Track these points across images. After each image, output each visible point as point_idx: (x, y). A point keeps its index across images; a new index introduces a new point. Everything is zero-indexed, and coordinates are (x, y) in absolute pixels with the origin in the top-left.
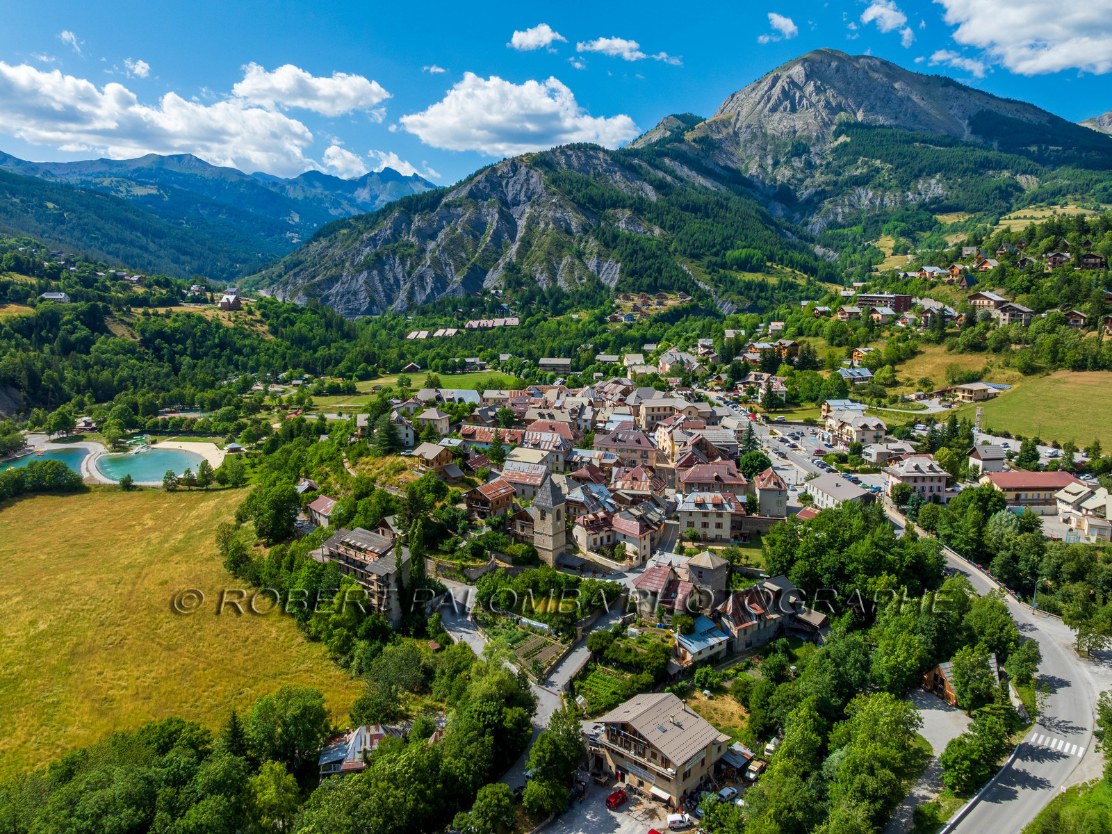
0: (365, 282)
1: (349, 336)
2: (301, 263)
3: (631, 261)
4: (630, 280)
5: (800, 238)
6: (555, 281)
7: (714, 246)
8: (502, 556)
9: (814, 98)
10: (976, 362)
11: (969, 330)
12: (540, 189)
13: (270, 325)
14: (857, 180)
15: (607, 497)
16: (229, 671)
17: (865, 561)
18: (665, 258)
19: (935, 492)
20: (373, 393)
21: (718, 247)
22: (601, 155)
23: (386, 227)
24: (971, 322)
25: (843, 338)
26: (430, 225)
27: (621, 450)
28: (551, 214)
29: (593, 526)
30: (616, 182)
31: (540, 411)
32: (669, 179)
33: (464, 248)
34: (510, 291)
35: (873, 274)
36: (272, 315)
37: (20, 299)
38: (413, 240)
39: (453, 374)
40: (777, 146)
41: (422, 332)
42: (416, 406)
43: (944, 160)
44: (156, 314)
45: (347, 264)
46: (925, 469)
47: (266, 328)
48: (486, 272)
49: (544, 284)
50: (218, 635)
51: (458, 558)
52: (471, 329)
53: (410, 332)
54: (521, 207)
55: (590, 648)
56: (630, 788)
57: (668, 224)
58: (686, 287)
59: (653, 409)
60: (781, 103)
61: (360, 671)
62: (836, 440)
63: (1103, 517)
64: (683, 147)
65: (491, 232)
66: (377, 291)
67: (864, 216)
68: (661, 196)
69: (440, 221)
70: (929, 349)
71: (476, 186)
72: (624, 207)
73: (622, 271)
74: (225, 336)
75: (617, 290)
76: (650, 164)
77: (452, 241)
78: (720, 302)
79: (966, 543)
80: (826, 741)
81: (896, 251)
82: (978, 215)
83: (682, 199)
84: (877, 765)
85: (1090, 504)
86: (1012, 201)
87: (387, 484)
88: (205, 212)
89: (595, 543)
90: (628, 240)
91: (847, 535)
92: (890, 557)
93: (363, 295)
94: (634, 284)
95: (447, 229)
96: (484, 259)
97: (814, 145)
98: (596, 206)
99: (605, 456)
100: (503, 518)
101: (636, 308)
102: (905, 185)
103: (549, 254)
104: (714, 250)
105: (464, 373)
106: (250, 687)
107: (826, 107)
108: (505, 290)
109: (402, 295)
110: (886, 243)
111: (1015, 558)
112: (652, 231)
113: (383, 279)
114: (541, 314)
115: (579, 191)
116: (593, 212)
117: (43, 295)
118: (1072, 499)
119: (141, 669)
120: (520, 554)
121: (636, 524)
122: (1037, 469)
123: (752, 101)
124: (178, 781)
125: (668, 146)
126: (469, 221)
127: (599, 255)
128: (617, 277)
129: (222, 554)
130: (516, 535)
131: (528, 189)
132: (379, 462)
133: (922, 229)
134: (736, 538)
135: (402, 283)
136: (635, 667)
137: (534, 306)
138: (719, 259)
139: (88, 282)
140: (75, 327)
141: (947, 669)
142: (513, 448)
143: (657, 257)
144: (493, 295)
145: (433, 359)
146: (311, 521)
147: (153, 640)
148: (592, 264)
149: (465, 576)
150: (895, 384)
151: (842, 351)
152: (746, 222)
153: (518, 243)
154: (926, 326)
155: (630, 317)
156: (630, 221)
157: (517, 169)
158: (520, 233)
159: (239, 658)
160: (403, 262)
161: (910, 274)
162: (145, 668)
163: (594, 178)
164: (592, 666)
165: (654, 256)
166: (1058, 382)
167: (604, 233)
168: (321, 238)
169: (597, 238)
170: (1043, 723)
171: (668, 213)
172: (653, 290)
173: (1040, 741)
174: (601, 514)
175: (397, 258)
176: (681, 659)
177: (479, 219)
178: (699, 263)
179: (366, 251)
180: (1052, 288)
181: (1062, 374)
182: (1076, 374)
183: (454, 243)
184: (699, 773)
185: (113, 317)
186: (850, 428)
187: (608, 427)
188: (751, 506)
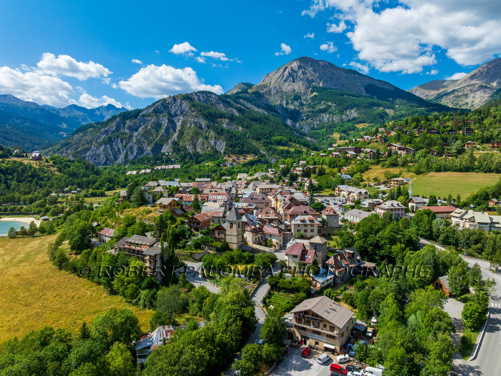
0: (104, 150)
1: (98, 173)
2: (69, 143)
3: (230, 141)
4: (230, 149)
5: (300, 134)
6: (196, 149)
7: (266, 135)
8: (211, 248)
9: (302, 77)
10: (395, 171)
11: (390, 158)
12: (187, 109)
13: (57, 167)
14: (322, 111)
15: (256, 220)
16: (65, 313)
17: (388, 239)
18: (245, 139)
21: (267, 135)
22: (213, 96)
23: (113, 125)
24: (390, 155)
25: (335, 164)
26: (135, 125)
27: (256, 203)
28: (192, 120)
29: (255, 231)
30: (220, 108)
31: (211, 190)
32: (243, 107)
33: (152, 135)
34: (175, 154)
36: (58, 163)
38: (127, 131)
40: (287, 96)
41: (133, 172)
42: (149, 188)
43: (357, 103)
45: (94, 143)
47: (55, 169)
48: (162, 146)
49: (190, 149)
50: (55, 297)
51: (187, 250)
52: (158, 170)
53: (128, 171)
54: (178, 117)
55: (270, 283)
56: (310, 347)
57: (245, 125)
58: (255, 152)
59: (263, 189)
60: (288, 78)
61: (145, 306)
62: (346, 200)
63: (474, 222)
64: (248, 95)
65: (164, 128)
66: (109, 155)
67: (325, 125)
68: (240, 114)
69: (140, 122)
70: (373, 167)
71: (156, 107)
72: (225, 118)
73: (226, 145)
74: (35, 172)
75: (225, 153)
76: (234, 101)
77: (146, 132)
78: (270, 158)
80: (403, 313)
81: (341, 138)
82: (372, 124)
83: (250, 116)
84: (442, 317)
85: (467, 217)
86: (385, 119)
87: (143, 219)
88: (18, 122)
89: (256, 240)
90: (228, 131)
91: (377, 227)
93: (102, 156)
94: (232, 151)
95: (143, 127)
96: (161, 140)
97: (303, 96)
98: (212, 117)
99: (249, 205)
100: (208, 230)
101: (234, 161)
102: (341, 112)
103: (193, 137)
104: (266, 137)
106: (80, 319)
107: (307, 80)
108: (172, 153)
109: (122, 157)
110: (336, 135)
112: (238, 128)
113: (112, 149)
114: (190, 163)
115: (204, 110)
116: (212, 120)
118: (458, 215)
119: (10, 317)
120: (219, 246)
121: (276, 230)
123: (276, 77)
124: (59, 359)
126: (154, 123)
127: (215, 138)
128: (224, 148)
129: (50, 260)
130: (215, 238)
131: (181, 109)
132: (136, 210)
133: (350, 130)
135: (122, 151)
136: (295, 291)
137: (187, 160)
138: (268, 140)
141: (444, 280)
142: (203, 203)
144: (167, 155)
146: (100, 241)
147: (15, 302)
148: (212, 142)
149: (193, 258)
150: (362, 181)
151: (336, 170)
152: (278, 126)
153: (178, 133)
154: (370, 158)
155: (232, 164)
156: (228, 124)
157: (176, 100)
158: (178, 128)
159: (71, 306)
160: (122, 141)
161: (358, 139)
162: (13, 316)
163: (211, 106)
164: (272, 292)
165: (240, 138)
166: (431, 176)
167: (217, 129)
168: (79, 133)
169: (214, 131)
170: (493, 298)
171: (245, 121)
172: (241, 153)
173: (496, 306)
174: (258, 226)
175: (119, 139)
176: (315, 286)
177: (159, 122)
178: (260, 142)
179: (103, 137)
180: (420, 141)
181: (432, 174)
182: (437, 173)
183: (147, 133)
184: (346, 334)
186: (353, 194)
187: (244, 196)
188: (324, 223)
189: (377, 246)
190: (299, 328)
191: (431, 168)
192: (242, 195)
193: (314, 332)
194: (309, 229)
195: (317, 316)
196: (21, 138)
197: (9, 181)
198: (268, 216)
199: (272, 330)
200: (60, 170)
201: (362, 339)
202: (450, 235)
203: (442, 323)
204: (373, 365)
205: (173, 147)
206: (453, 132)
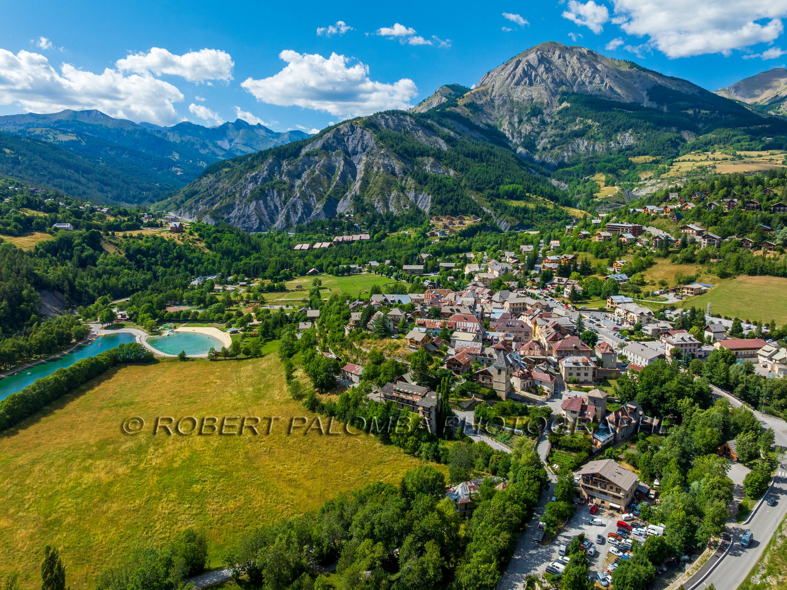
0: (255, 209)
2: (196, 193)
3: (438, 194)
4: (439, 207)
5: (541, 174)
6: (388, 208)
7: (491, 182)
8: (478, 395)
9: (545, 76)
10: (691, 270)
11: (685, 250)
13: (206, 242)
14: (576, 134)
15: (520, 360)
16: (349, 462)
17: (675, 391)
18: (460, 191)
19: (692, 352)
20: (297, 290)
21: (493, 183)
22: (408, 119)
23: (263, 169)
24: (684, 245)
25: (604, 253)
26: (297, 168)
28: (381, 161)
29: (523, 377)
30: (419, 137)
31: (451, 307)
32: (452, 133)
33: (321, 185)
34: (358, 215)
35: (595, 200)
36: (205, 235)
37: (41, 228)
38: (285, 179)
39: (342, 276)
40: (520, 109)
41: (304, 245)
42: (379, 306)
43: (634, 120)
44: (131, 237)
45: (237, 195)
46: (687, 340)
47: (203, 244)
48: (338, 201)
49: (380, 210)
51: (452, 397)
52: (338, 242)
53: (295, 244)
54: (359, 156)
55: (550, 440)
56: (597, 505)
57: (459, 167)
59: (514, 304)
60: (522, 80)
62: (623, 321)
64: (458, 110)
65: (339, 173)
66: (263, 215)
67: (582, 158)
68: (450, 147)
69: (303, 165)
70: (660, 261)
71: (327, 141)
72: (428, 156)
73: (432, 201)
74: (180, 251)
75: (431, 214)
76: (438, 123)
77: (313, 180)
78: (498, 221)
79: (720, 381)
80: (686, 478)
81: (607, 184)
82: (658, 158)
83: (464, 149)
84: (721, 485)
85: (777, 357)
86: (679, 148)
87: (392, 356)
89: (524, 387)
90: (435, 179)
91: (663, 378)
92: (687, 389)
93: (254, 218)
94: (442, 210)
95: (308, 171)
96: (336, 192)
97: (545, 108)
98: (409, 154)
101: (445, 227)
102: (608, 137)
103: (382, 189)
104: (491, 185)
105: (350, 275)
107: (552, 82)
108: (354, 214)
109: (281, 218)
110: (600, 178)
111: (747, 388)
112: (448, 172)
113: (267, 206)
114: (383, 231)
115: (397, 145)
116: (408, 159)
117: (55, 225)
118: (767, 354)
120: (487, 394)
121: (547, 375)
122: (742, 337)
123: (502, 77)
125: (448, 109)
126: (323, 166)
127: (416, 190)
128: (429, 205)
129: (295, 399)
131: (363, 143)
132: (380, 343)
133: (622, 168)
134: (595, 381)
135: (280, 209)
136: (577, 449)
137: (377, 226)
139: (78, 214)
140: (83, 248)
141: (732, 444)
142: (452, 332)
143: (455, 191)
144: (347, 218)
145: (328, 266)
146: (344, 378)
148: (411, 195)
149: (460, 406)
150: (643, 284)
151: (605, 262)
152: (508, 165)
153: (360, 182)
154: (656, 246)
155: (443, 233)
156: (433, 166)
157: (354, 129)
158: (360, 174)
160: (279, 195)
161: (638, 210)
163: (405, 134)
164: (553, 450)
165: (453, 190)
166: (741, 282)
167: (418, 174)
168: (209, 174)
169: (413, 178)
170: (782, 467)
171: (458, 160)
172: (455, 213)
173: (783, 475)
174: (526, 370)
175: (275, 192)
176: (596, 444)
177: (330, 164)
178: (482, 194)
179: (251, 186)
180: (730, 223)
181: (743, 278)
182: (750, 277)
183: (315, 181)
184: (630, 496)
185: (104, 240)
186: (632, 314)
187: (492, 316)
188: (599, 363)
189: (662, 399)
190: (586, 488)
191: (742, 269)
193: (600, 492)
194: (582, 372)
195: (604, 478)
196: (123, 181)
197: (153, 267)
198: (532, 352)
199: (567, 490)
200: (209, 247)
201: (645, 500)
202: (750, 385)
203: (720, 491)
204: (655, 524)
206: (782, 208)
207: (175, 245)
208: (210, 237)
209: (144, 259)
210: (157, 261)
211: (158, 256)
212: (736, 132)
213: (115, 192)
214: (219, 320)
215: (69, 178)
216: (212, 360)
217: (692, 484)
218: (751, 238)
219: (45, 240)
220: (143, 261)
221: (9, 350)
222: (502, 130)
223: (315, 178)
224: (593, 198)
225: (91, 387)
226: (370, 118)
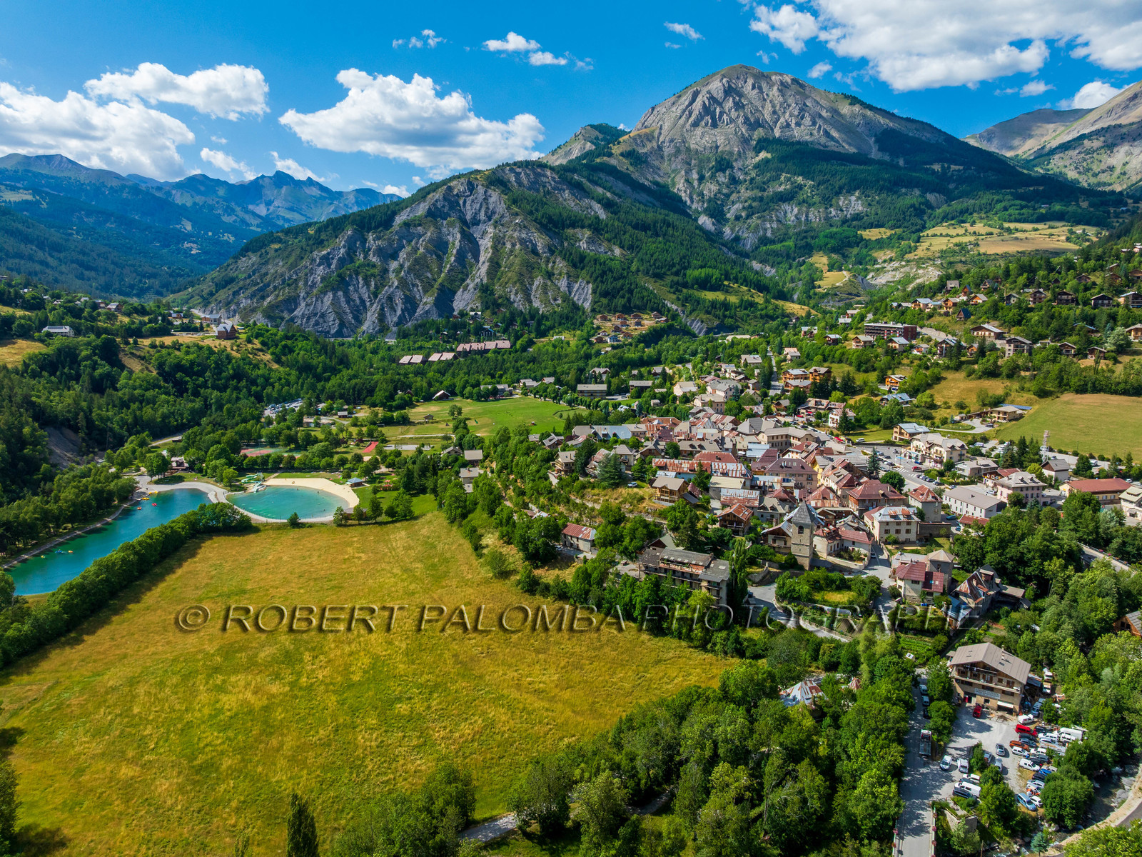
0: (332, 304)
2: (232, 280)
3: (602, 282)
4: (605, 301)
5: (736, 253)
6: (530, 302)
7: (673, 265)
9: (734, 114)
10: (996, 387)
11: (984, 359)
13: (272, 354)
14: (781, 197)
15: (816, 514)
18: (632, 278)
19: (1036, 497)
20: (427, 423)
22: (549, 173)
23: (339, 246)
24: (982, 352)
25: (869, 365)
26: (391, 245)
27: (791, 475)
28: (516, 234)
29: (829, 537)
30: (565, 200)
31: (690, 443)
32: (608, 195)
33: (429, 268)
34: (488, 312)
35: (817, 290)
36: (270, 343)
37: (26, 333)
38: (374, 259)
39: (486, 401)
40: (701, 161)
41: (415, 356)
43: (862, 178)
44: (163, 346)
45: (301, 284)
46: (1028, 481)
47: (269, 357)
48: (454, 293)
49: (519, 303)
52: (464, 352)
53: (400, 355)
54: (481, 227)
56: (978, 705)
57: (626, 244)
59: (773, 437)
60: (702, 118)
62: (924, 458)
64: (613, 162)
65: (455, 252)
66: (345, 313)
67: (791, 232)
68: (609, 214)
69: (400, 240)
70: (949, 375)
71: (434, 204)
72: (583, 227)
73: (594, 292)
74: (237, 367)
75: (593, 310)
76: (589, 180)
77: (417, 261)
78: (689, 321)
79: (1088, 535)
81: (831, 268)
82: (899, 231)
83: (631, 218)
86: (925, 218)
87: (636, 512)
88: (90, 221)
89: (831, 550)
90: (596, 260)
92: (1054, 547)
94: (609, 305)
95: (408, 249)
96: (450, 279)
97: (736, 160)
98: (556, 225)
99: (784, 481)
101: (617, 329)
102: (827, 201)
103: (521, 274)
104: (674, 269)
105: (499, 400)
107: (745, 123)
108: (482, 312)
109: (370, 318)
110: (820, 260)
112: (612, 251)
113: (349, 300)
114: (527, 336)
115: (537, 210)
116: (554, 232)
117: (45, 329)
118: (1133, 499)
120: (784, 561)
121: (863, 534)
122: (1092, 477)
123: (673, 115)
125: (598, 160)
126: (431, 240)
127: (569, 277)
128: (590, 297)
132: (612, 494)
133: (850, 245)
134: (920, 540)
135: (368, 304)
137: (518, 328)
139: (76, 313)
140: (95, 363)
141: (1134, 618)
142: (709, 477)
143: (625, 277)
144: (473, 317)
145: (464, 387)
150: (934, 406)
151: (873, 377)
152: (693, 240)
153: (487, 264)
154: (941, 354)
155: (615, 338)
156: (591, 241)
157: (473, 188)
158: (485, 253)
160: (367, 283)
161: (904, 304)
163: (545, 196)
165: (622, 277)
166: (1067, 403)
167: (571, 254)
168: (250, 253)
169: (564, 259)
171: (625, 233)
172: (627, 310)
174: (831, 527)
175: (360, 279)
176: (950, 625)
177: (441, 238)
178: (662, 282)
179: (321, 271)
180: (1040, 322)
181: (1068, 397)
182: (1079, 396)
183: (419, 263)
184: (1025, 691)
185: (124, 351)
186: (939, 449)
187: (749, 454)
188: (921, 514)
190: (962, 683)
191: (1067, 384)
192: (745, 451)
193: (984, 687)
194: (903, 528)
195: (990, 668)
196: (113, 263)
197: (202, 391)
198: (827, 503)
200: (278, 361)
201: (1041, 697)
202: (1129, 540)
205: (481, 297)
206: (1106, 302)
207: (229, 358)
208: (277, 346)
209: (188, 379)
210: (206, 381)
211: (208, 374)
212: (1000, 197)
213: (102, 280)
214: (330, 468)
215: (31, 258)
216: (340, 525)
217: (1103, 673)
218: (1070, 341)
219: (37, 352)
220: (186, 383)
221: (30, 518)
222: (675, 191)
223: (419, 258)
224: (814, 287)
225: (171, 570)
226: (494, 171)
